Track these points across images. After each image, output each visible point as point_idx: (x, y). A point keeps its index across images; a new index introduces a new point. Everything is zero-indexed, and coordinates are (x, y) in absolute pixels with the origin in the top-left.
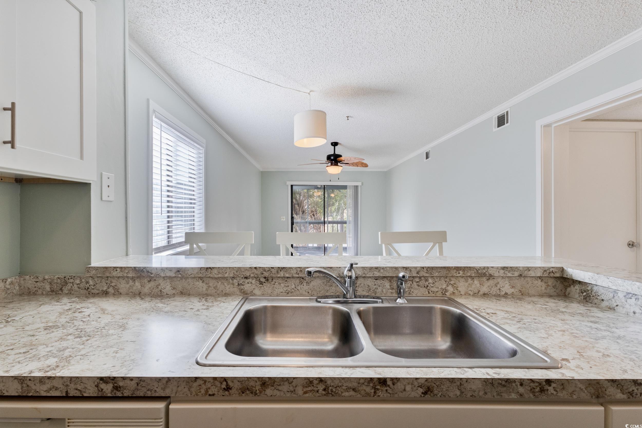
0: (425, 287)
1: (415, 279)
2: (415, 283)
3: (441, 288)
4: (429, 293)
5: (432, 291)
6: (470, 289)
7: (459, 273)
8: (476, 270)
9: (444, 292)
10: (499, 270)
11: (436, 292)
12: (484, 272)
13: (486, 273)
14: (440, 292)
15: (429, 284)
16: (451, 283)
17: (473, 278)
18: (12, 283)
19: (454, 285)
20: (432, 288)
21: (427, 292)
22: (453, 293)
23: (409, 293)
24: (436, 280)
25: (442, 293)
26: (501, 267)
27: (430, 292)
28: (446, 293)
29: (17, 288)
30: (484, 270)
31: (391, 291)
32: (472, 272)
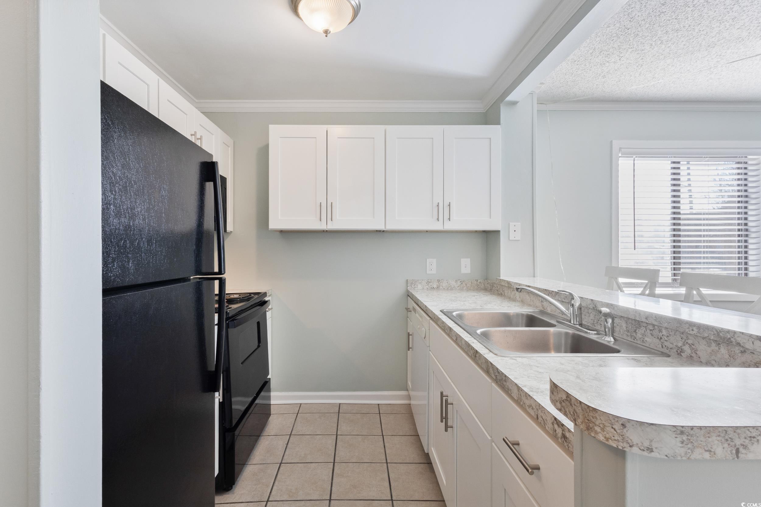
0: (658, 338)
1: (648, 327)
2: (648, 331)
3: (677, 346)
4: (662, 347)
5: (665, 346)
6: (713, 357)
7: (693, 330)
8: (717, 331)
9: (679, 352)
10: (753, 340)
11: (670, 348)
12: (729, 337)
13: (732, 339)
14: (675, 350)
15: (663, 335)
16: (689, 342)
17: (719, 344)
18: (480, 283)
19: (692, 346)
20: (666, 342)
21: (661, 346)
22: (691, 356)
23: (643, 341)
24: (671, 333)
25: (677, 351)
26: (757, 336)
27: (664, 346)
28: (682, 354)
29: (483, 286)
30: (728, 334)
31: (627, 333)
32: (710, 332)
